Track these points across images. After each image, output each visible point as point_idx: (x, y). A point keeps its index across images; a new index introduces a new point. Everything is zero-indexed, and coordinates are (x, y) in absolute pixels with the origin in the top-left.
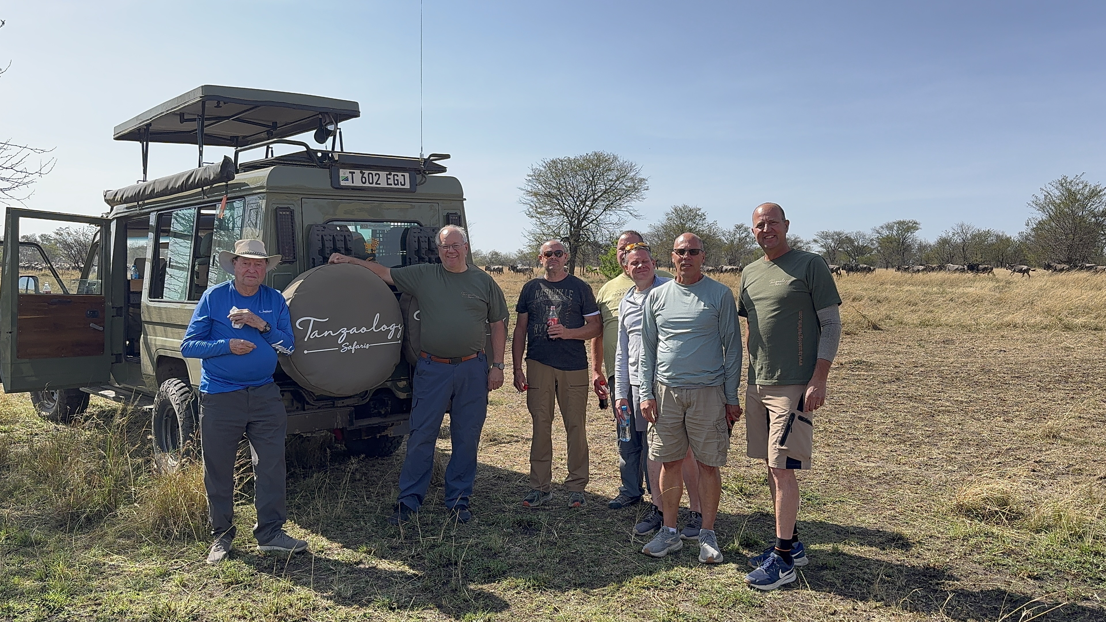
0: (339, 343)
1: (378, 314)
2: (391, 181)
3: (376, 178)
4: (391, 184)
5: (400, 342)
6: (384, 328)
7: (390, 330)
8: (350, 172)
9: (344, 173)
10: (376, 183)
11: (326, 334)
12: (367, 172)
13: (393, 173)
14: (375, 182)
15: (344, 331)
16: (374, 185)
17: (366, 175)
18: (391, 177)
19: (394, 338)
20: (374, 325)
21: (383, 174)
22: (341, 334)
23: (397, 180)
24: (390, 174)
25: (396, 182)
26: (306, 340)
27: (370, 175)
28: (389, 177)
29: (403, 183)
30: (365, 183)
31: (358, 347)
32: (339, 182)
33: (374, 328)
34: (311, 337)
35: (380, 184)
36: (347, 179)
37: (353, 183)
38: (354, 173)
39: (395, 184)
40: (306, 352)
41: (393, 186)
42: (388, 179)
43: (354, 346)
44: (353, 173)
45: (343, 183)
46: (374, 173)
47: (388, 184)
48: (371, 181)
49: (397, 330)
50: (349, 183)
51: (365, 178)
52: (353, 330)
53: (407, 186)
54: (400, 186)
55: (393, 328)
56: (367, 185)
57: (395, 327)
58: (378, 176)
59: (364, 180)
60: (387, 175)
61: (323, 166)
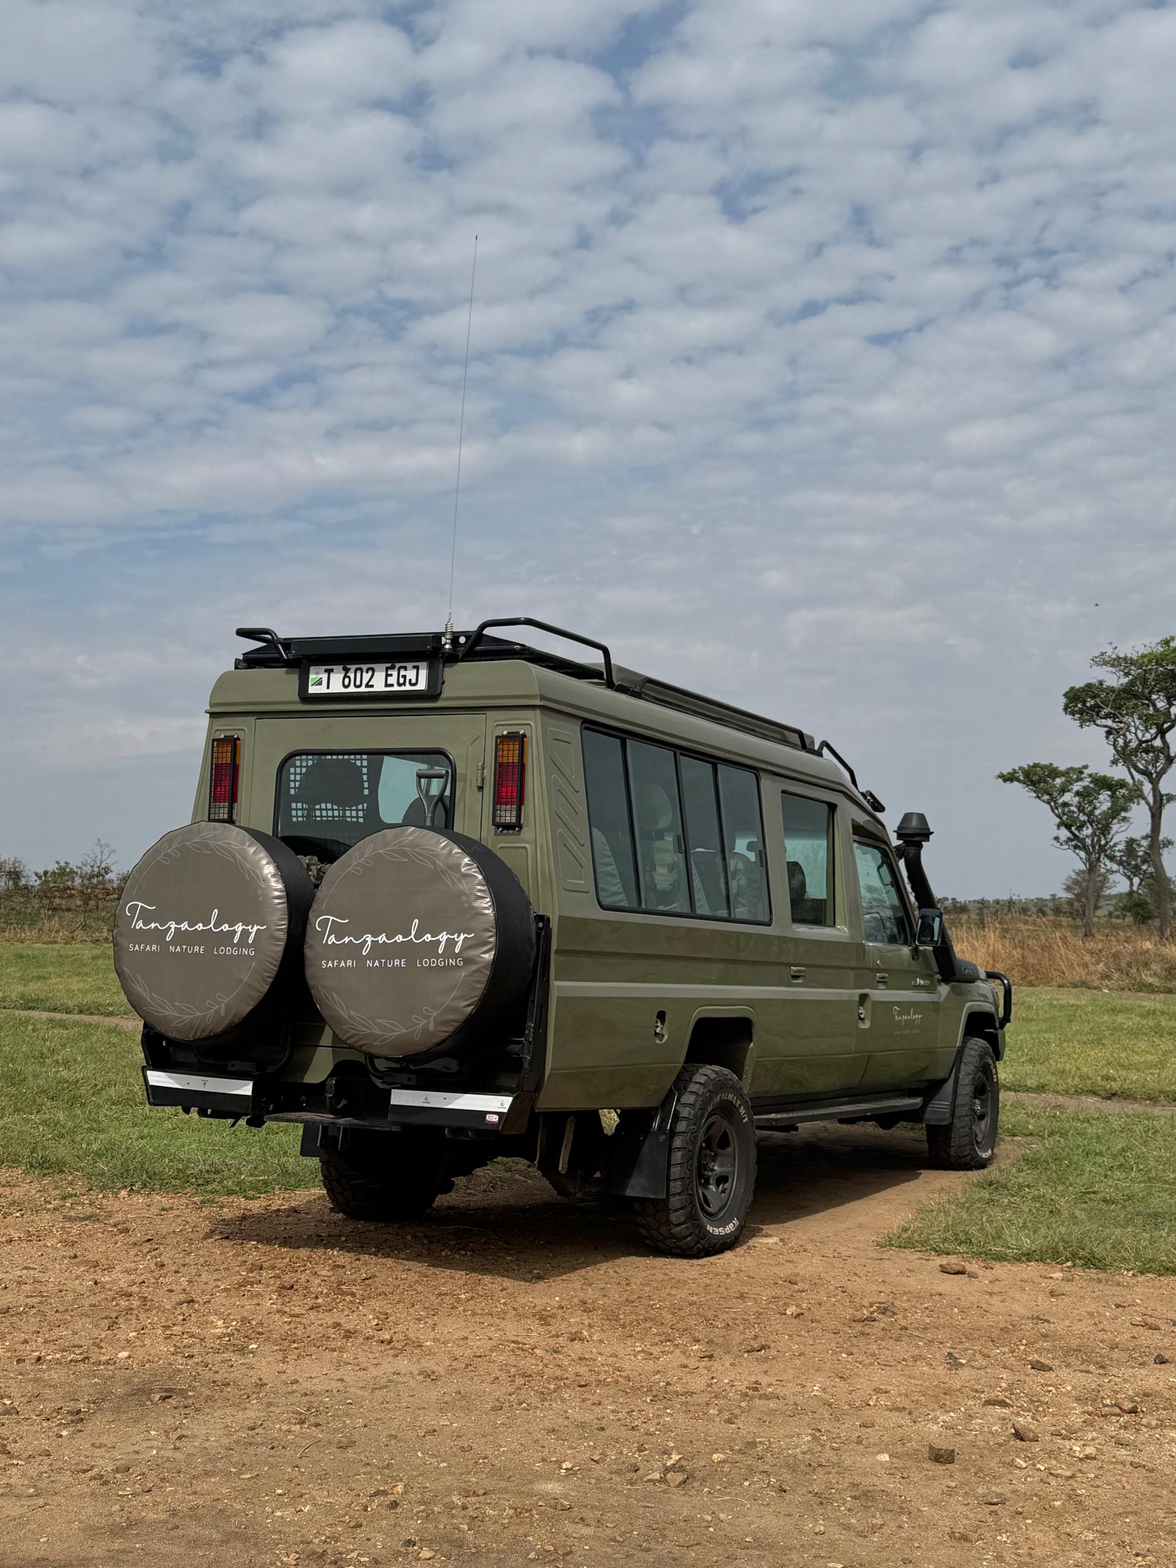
2: (392, 680)
3: (366, 678)
4: (392, 685)
8: (326, 671)
9: (316, 673)
10: (367, 686)
12: (353, 667)
13: (398, 665)
14: (364, 683)
16: (363, 689)
17: (351, 673)
18: (395, 673)
21: (380, 669)
23: (404, 677)
24: (393, 668)
25: (402, 680)
27: (359, 673)
28: (390, 672)
29: (413, 681)
30: (348, 686)
32: (308, 689)
35: (372, 686)
36: (319, 683)
37: (328, 687)
38: (332, 670)
39: (399, 684)
41: (396, 688)
42: (387, 675)
44: (329, 672)
45: (312, 690)
46: (365, 667)
47: (387, 685)
48: (358, 683)
50: (322, 689)
51: (349, 677)
53: (422, 685)
54: (408, 687)
56: (352, 689)
58: (370, 673)
59: (347, 681)
60: (387, 669)
61: (290, 664)
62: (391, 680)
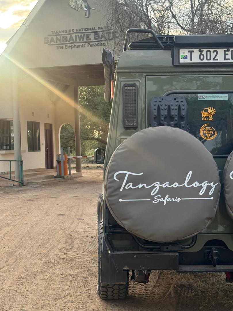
0: (152, 194)
1: (191, 172)
3: (213, 55)
4: (229, 59)
5: (212, 198)
6: (196, 184)
7: (201, 187)
8: (189, 51)
9: (183, 52)
10: (214, 59)
11: (140, 186)
12: (205, 50)
13: (231, 49)
14: (212, 58)
15: (157, 185)
16: (212, 61)
17: (204, 53)
18: (229, 53)
19: (206, 194)
20: (187, 181)
21: (221, 51)
22: (154, 187)
24: (228, 51)
26: (121, 190)
27: (209, 53)
28: (227, 53)
30: (203, 59)
31: (170, 200)
32: (179, 61)
33: (186, 184)
34: (126, 188)
35: (217, 60)
36: (186, 57)
37: (191, 60)
38: (193, 51)
40: (121, 200)
42: (225, 55)
43: (166, 198)
44: (191, 52)
45: (182, 61)
46: (212, 50)
47: (225, 59)
48: (209, 58)
49: (209, 188)
50: (188, 61)
51: (203, 55)
52: (166, 185)
55: (205, 185)
56: (205, 61)
57: (206, 184)
58: (215, 53)
59: (202, 57)
60: (225, 51)
61: (166, 48)
62: (227, 57)
